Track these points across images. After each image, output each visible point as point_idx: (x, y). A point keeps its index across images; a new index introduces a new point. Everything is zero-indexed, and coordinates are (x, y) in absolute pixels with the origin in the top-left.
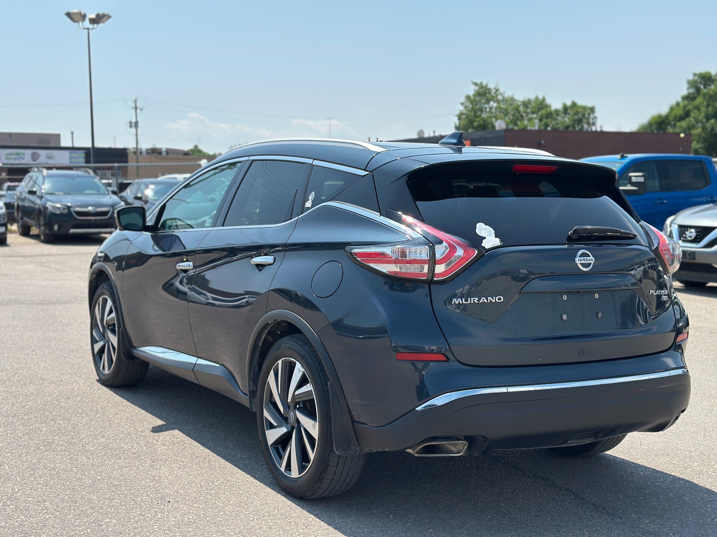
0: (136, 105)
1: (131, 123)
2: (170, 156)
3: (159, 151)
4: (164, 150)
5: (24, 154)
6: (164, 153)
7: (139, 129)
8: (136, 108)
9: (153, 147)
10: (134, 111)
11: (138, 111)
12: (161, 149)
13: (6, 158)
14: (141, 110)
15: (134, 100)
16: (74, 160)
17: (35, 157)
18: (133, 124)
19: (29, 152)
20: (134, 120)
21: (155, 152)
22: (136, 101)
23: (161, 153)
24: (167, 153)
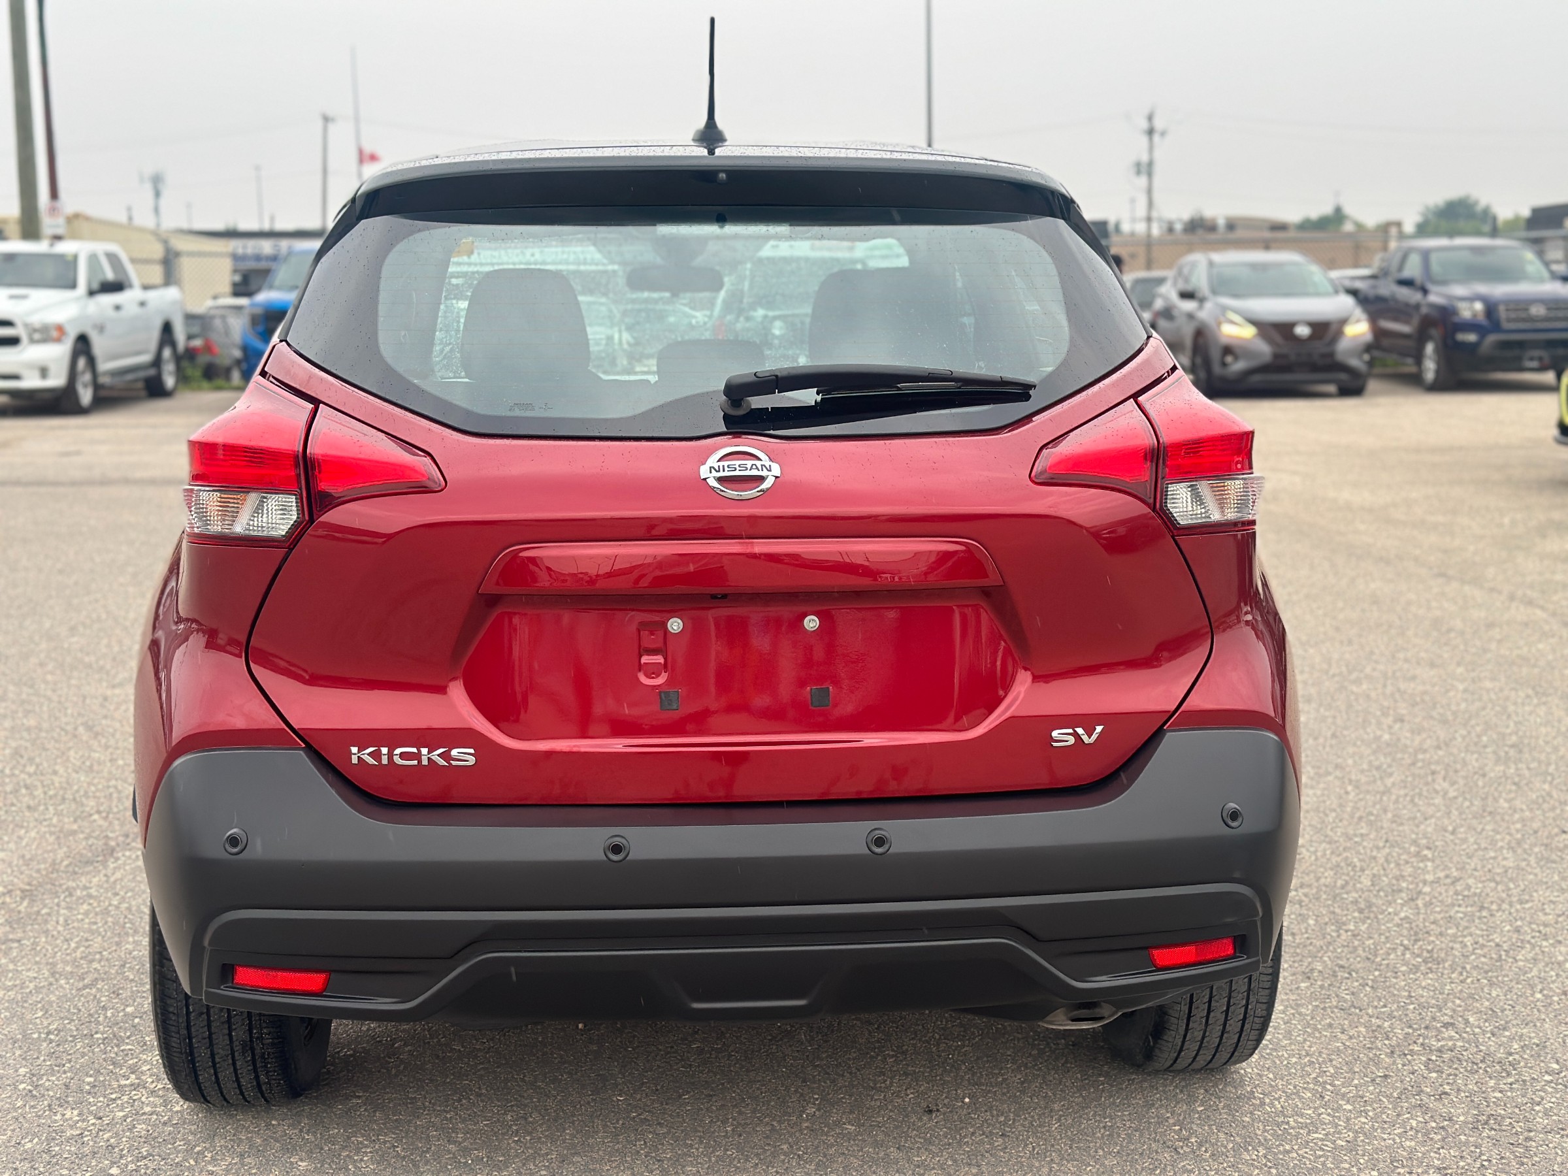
0: (1151, 124)
1: (1138, 165)
2: (1240, 234)
3: (1210, 224)
4: (1221, 222)
6: (1222, 229)
7: (1155, 179)
8: (1150, 132)
9: (1198, 215)
10: (1144, 140)
11: (1156, 138)
12: (1214, 219)
14: (1163, 134)
15: (1148, 113)
18: (1143, 168)
20: (1145, 158)
21: (1200, 226)
22: (1150, 118)
23: (1211, 227)
24: (1231, 226)
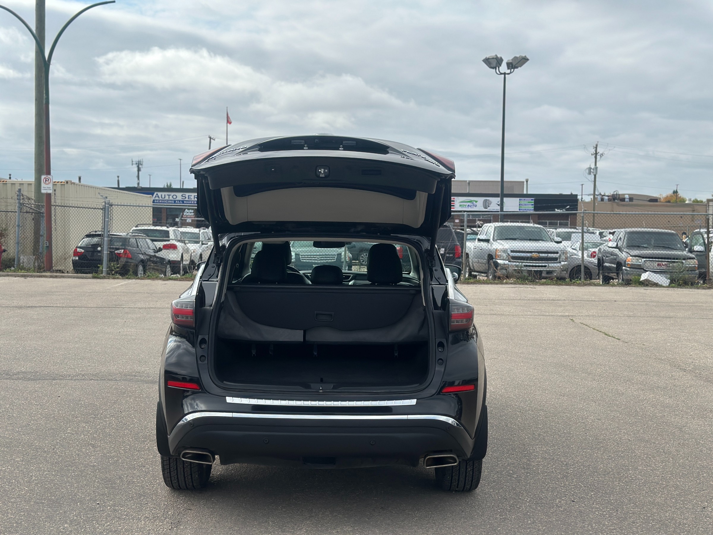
0: (596, 151)
1: (590, 168)
2: (635, 202)
3: (621, 197)
4: (627, 196)
5: (476, 202)
6: (626, 200)
7: (597, 176)
8: (596, 154)
9: (615, 193)
10: (593, 156)
11: (598, 157)
12: (624, 195)
13: (460, 206)
14: (602, 155)
15: (595, 146)
16: (523, 208)
17: (487, 204)
18: (592, 170)
19: (481, 200)
20: (593, 166)
21: (616, 198)
22: (596, 148)
23: (623, 200)
24: (631, 199)
